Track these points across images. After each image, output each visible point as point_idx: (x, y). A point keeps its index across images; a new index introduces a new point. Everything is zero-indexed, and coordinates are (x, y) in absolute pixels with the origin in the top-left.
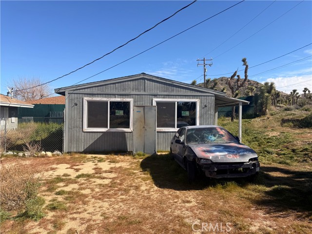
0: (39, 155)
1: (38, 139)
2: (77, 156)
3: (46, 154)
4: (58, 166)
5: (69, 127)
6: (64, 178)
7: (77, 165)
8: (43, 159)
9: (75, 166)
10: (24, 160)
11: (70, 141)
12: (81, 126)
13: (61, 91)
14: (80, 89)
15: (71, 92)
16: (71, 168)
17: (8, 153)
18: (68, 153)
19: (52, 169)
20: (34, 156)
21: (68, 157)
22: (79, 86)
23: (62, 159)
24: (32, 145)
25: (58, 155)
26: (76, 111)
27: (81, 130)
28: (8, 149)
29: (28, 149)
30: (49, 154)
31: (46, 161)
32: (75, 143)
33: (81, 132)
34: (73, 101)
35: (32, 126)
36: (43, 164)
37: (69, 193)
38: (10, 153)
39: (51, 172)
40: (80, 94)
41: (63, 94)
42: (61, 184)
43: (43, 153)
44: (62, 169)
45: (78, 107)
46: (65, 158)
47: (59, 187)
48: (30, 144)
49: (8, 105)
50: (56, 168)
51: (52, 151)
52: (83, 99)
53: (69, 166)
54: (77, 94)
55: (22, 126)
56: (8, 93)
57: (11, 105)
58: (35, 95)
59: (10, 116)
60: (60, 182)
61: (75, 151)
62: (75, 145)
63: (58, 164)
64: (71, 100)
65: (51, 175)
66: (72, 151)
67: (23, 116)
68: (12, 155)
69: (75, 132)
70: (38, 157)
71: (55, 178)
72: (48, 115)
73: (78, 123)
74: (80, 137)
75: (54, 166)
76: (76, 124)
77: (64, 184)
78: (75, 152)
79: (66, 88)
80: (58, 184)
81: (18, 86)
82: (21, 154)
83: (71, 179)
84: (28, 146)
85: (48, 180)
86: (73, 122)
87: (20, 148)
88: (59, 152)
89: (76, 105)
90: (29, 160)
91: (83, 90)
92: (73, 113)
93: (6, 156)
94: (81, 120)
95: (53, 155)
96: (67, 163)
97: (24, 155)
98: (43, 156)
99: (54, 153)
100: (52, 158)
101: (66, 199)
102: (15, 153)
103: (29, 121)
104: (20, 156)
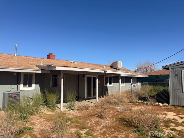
0: (155, 104)
1: (152, 95)
2: (179, 108)
3: (159, 105)
4: (168, 113)
5: (172, 90)
6: (174, 121)
7: (181, 115)
8: (157, 107)
9: (179, 114)
10: (147, 106)
11: (174, 98)
12: (181, 89)
13: (166, 67)
14: (179, 65)
15: (173, 67)
16: (177, 115)
17: (139, 101)
18: (173, 105)
19: (165, 114)
20: (152, 104)
21: (173, 108)
22: (178, 63)
23: (169, 108)
24: (151, 98)
25: (166, 106)
26: (177, 79)
27: (181, 91)
28: (139, 99)
29: (149, 100)
30: (161, 104)
31: (160, 109)
32: (177, 99)
33: (181, 93)
34: (175, 73)
35: (149, 87)
36: (158, 110)
37: (180, 131)
38: (140, 101)
39: (164, 116)
40: (179, 68)
41: (168, 69)
42: (173, 124)
43: (157, 103)
44: (171, 115)
45: (178, 77)
46: (171, 109)
47: (172, 126)
48: (150, 97)
49: (136, 76)
50: (167, 114)
51: (162, 103)
52: (182, 71)
53: (175, 114)
54: (177, 68)
55: (144, 87)
56: (136, 70)
57: (138, 76)
58: (147, 70)
59: (137, 82)
60: (172, 123)
61: (178, 104)
62: (178, 101)
63: (167, 111)
64: (173, 73)
65: (165, 117)
66: (176, 104)
67: (143, 82)
68: (141, 102)
69: (177, 92)
70: (154, 105)
71: (167, 120)
72: (157, 81)
73: (179, 86)
74: (181, 96)
75: (165, 112)
76: (177, 87)
77: (175, 125)
78: (178, 106)
79: (169, 65)
80: (171, 124)
81: (139, 66)
82: (145, 102)
83: (178, 123)
84: (149, 98)
85: (164, 120)
86: (175, 86)
87: (144, 99)
88: (166, 104)
89: (177, 75)
90: (150, 106)
91: (182, 65)
92: (175, 80)
93: (138, 103)
94: (181, 85)
95: (163, 106)
96: (173, 112)
97: (147, 103)
98: (157, 105)
99: (164, 104)
100: (163, 107)
101: (178, 134)
102: (143, 102)
103: (146, 85)
104: (145, 104)
